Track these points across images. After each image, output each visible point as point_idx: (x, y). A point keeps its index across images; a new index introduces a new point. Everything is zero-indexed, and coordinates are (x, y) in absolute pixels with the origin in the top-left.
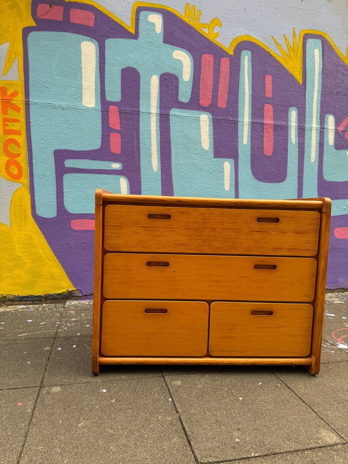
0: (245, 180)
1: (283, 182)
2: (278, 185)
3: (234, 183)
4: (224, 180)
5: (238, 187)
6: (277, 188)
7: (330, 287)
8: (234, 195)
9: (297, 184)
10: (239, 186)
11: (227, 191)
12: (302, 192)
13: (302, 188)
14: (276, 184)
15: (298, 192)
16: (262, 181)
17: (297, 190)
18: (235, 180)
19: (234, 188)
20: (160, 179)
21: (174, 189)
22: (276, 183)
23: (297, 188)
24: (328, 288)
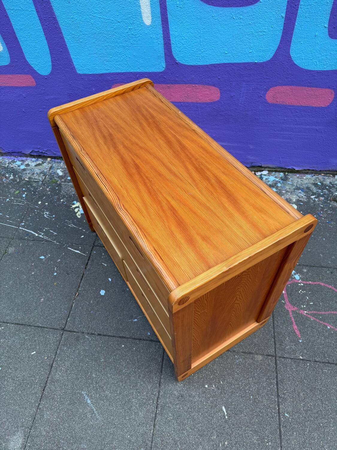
0: (178, 3)
1: (256, 4)
2: (245, 11)
3: (158, 10)
4: (140, 6)
5: (167, 18)
6: (241, 17)
7: (314, 167)
8: (162, 32)
9: (286, 8)
10: (169, 16)
11: (148, 27)
12: (294, 24)
13: (296, 14)
14: (242, 8)
15: (284, 24)
16: (213, 4)
17: (283, 20)
18: (160, 4)
19: (159, 21)
20: (35, 10)
21: (61, 26)
22: (241, 6)
23: (284, 15)
24: (311, 169)
